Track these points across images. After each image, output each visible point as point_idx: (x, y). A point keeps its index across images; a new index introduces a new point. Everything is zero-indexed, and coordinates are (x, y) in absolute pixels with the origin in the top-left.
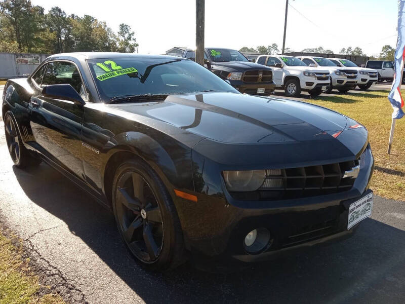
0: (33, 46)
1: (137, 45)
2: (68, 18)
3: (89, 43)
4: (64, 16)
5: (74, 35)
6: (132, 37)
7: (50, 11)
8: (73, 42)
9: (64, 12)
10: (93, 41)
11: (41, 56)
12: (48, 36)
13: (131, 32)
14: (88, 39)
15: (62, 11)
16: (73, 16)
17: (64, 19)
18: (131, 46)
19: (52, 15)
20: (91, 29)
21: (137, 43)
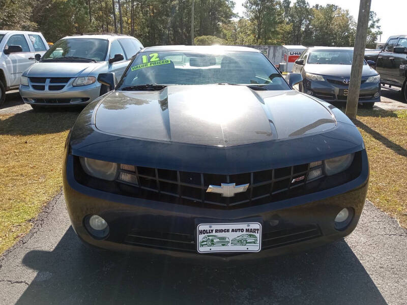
0: (269, 38)
1: (381, 33)
2: (311, 9)
3: (327, 33)
4: (308, 7)
5: (314, 26)
6: (376, 24)
7: (295, 4)
8: (312, 33)
9: (308, 3)
10: (331, 30)
11: (269, 47)
12: (285, 28)
13: (375, 19)
14: (326, 29)
15: (306, 2)
16: (317, 6)
17: (307, 10)
18: (373, 34)
19: (296, 7)
20: (331, 18)
21: (381, 30)
